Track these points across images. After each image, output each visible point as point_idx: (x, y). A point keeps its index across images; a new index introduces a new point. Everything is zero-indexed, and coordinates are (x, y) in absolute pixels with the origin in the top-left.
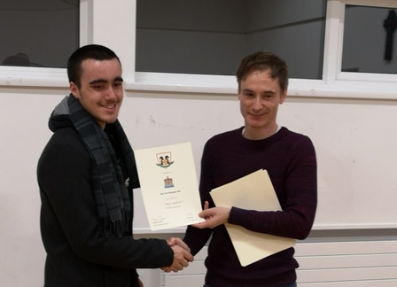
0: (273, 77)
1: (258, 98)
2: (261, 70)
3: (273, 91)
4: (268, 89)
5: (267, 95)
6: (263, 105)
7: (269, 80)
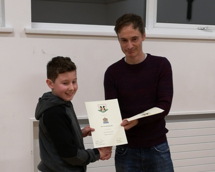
0: (135, 28)
1: (130, 41)
2: (128, 25)
3: (137, 36)
4: (134, 35)
5: (134, 39)
6: (133, 45)
7: (134, 30)
